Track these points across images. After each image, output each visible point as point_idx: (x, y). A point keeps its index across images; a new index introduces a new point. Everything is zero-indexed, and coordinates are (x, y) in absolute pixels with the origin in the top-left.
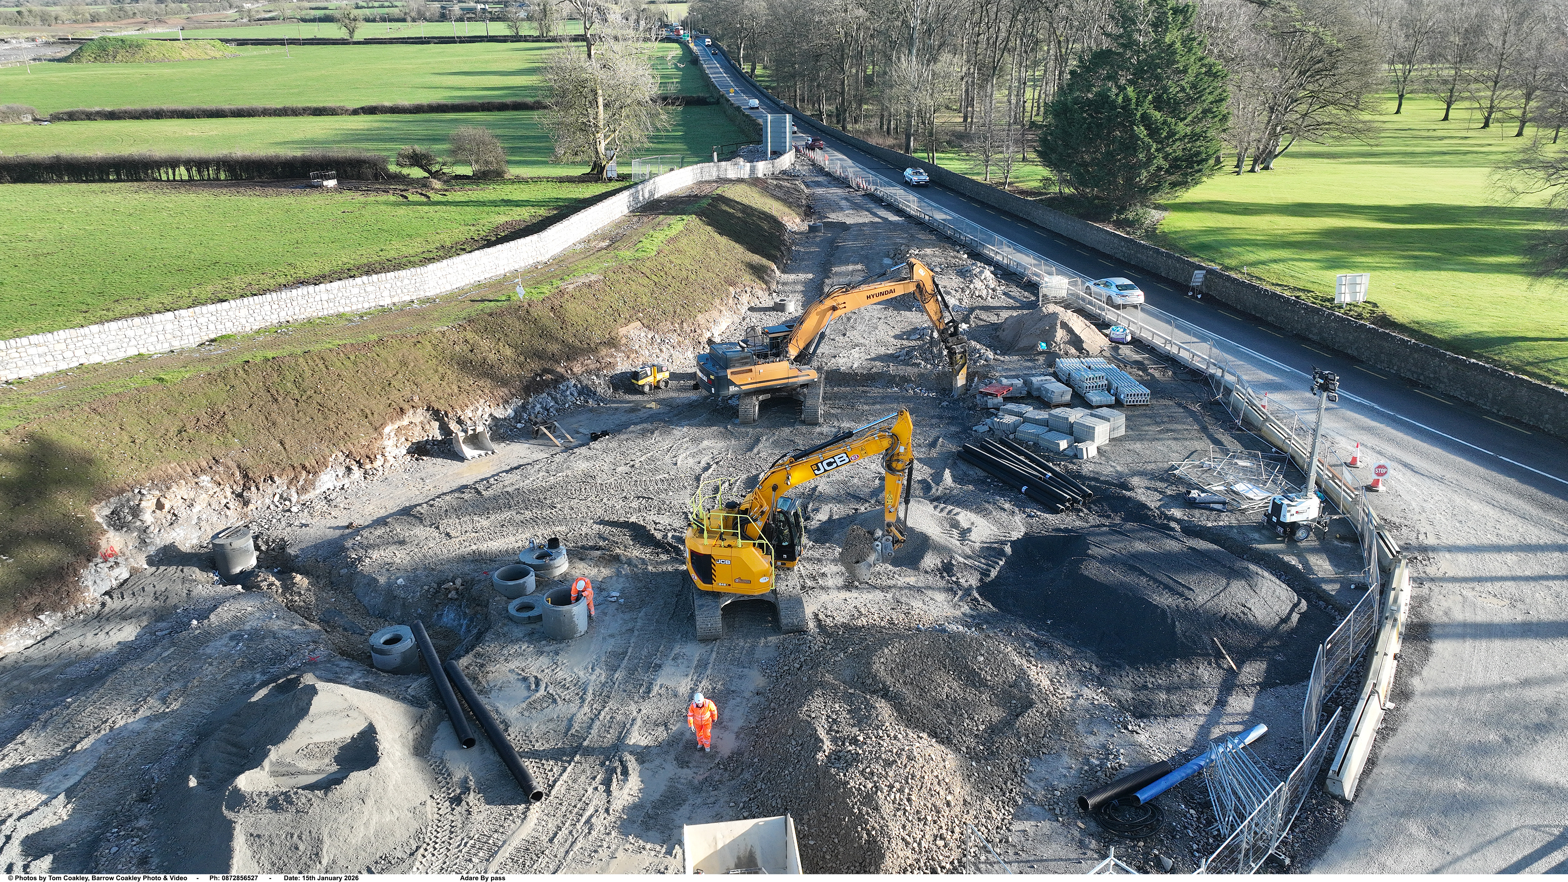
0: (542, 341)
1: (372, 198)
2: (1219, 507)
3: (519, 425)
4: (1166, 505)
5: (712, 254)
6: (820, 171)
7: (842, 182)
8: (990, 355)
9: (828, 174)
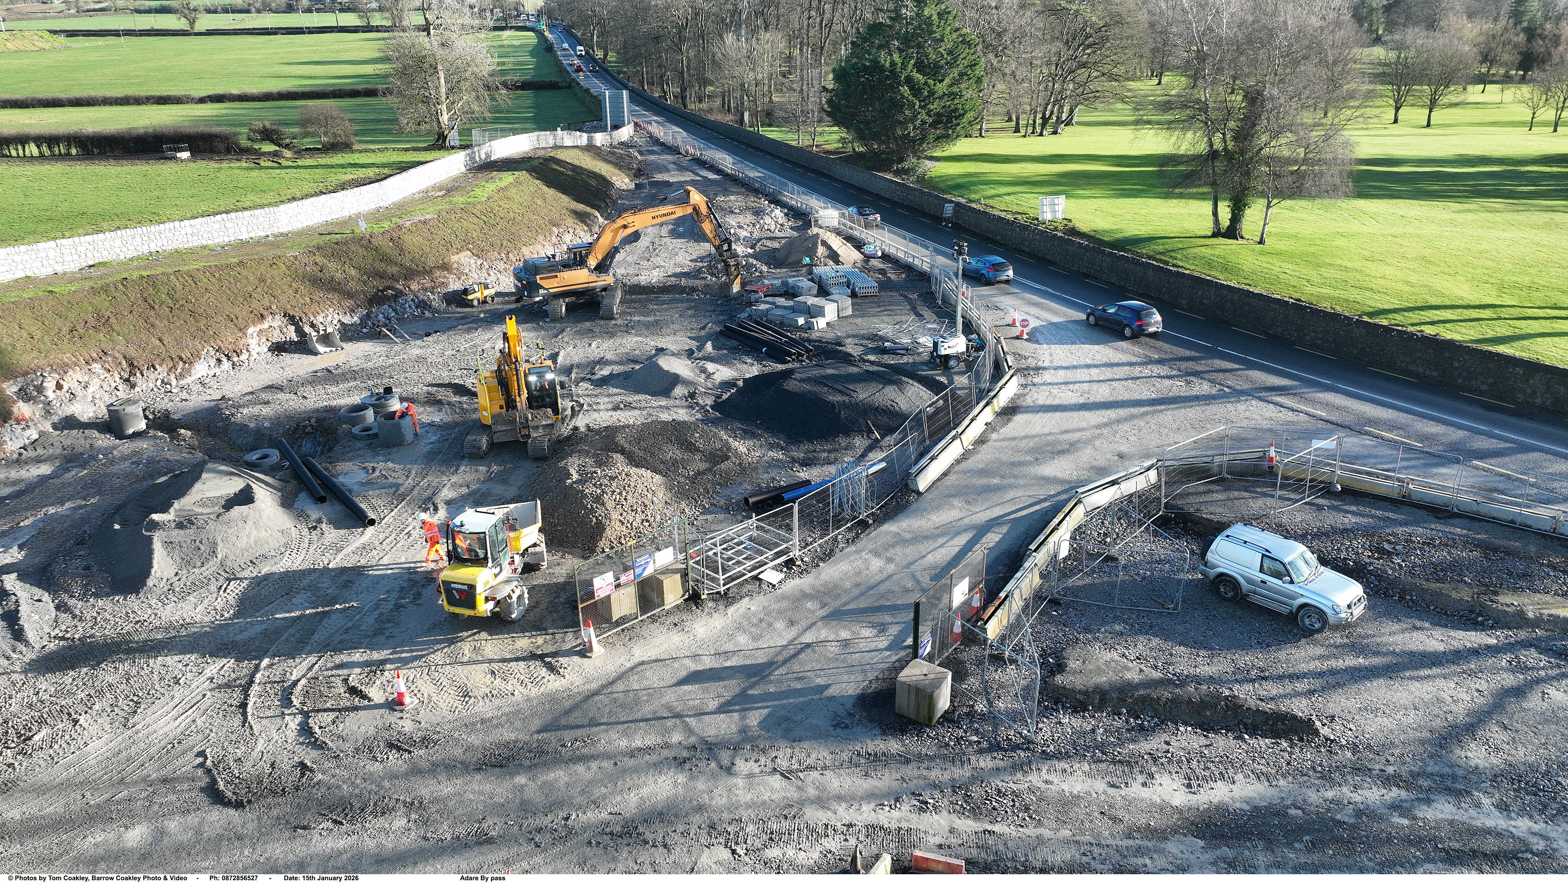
0: (383, 264)
1: (225, 165)
2: (903, 352)
3: (364, 330)
4: (866, 354)
5: (539, 202)
6: (656, 141)
7: (673, 150)
8: (765, 268)
9: (663, 144)
